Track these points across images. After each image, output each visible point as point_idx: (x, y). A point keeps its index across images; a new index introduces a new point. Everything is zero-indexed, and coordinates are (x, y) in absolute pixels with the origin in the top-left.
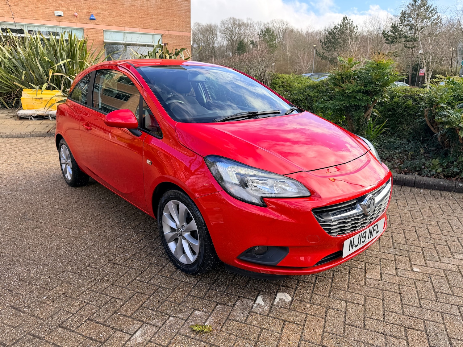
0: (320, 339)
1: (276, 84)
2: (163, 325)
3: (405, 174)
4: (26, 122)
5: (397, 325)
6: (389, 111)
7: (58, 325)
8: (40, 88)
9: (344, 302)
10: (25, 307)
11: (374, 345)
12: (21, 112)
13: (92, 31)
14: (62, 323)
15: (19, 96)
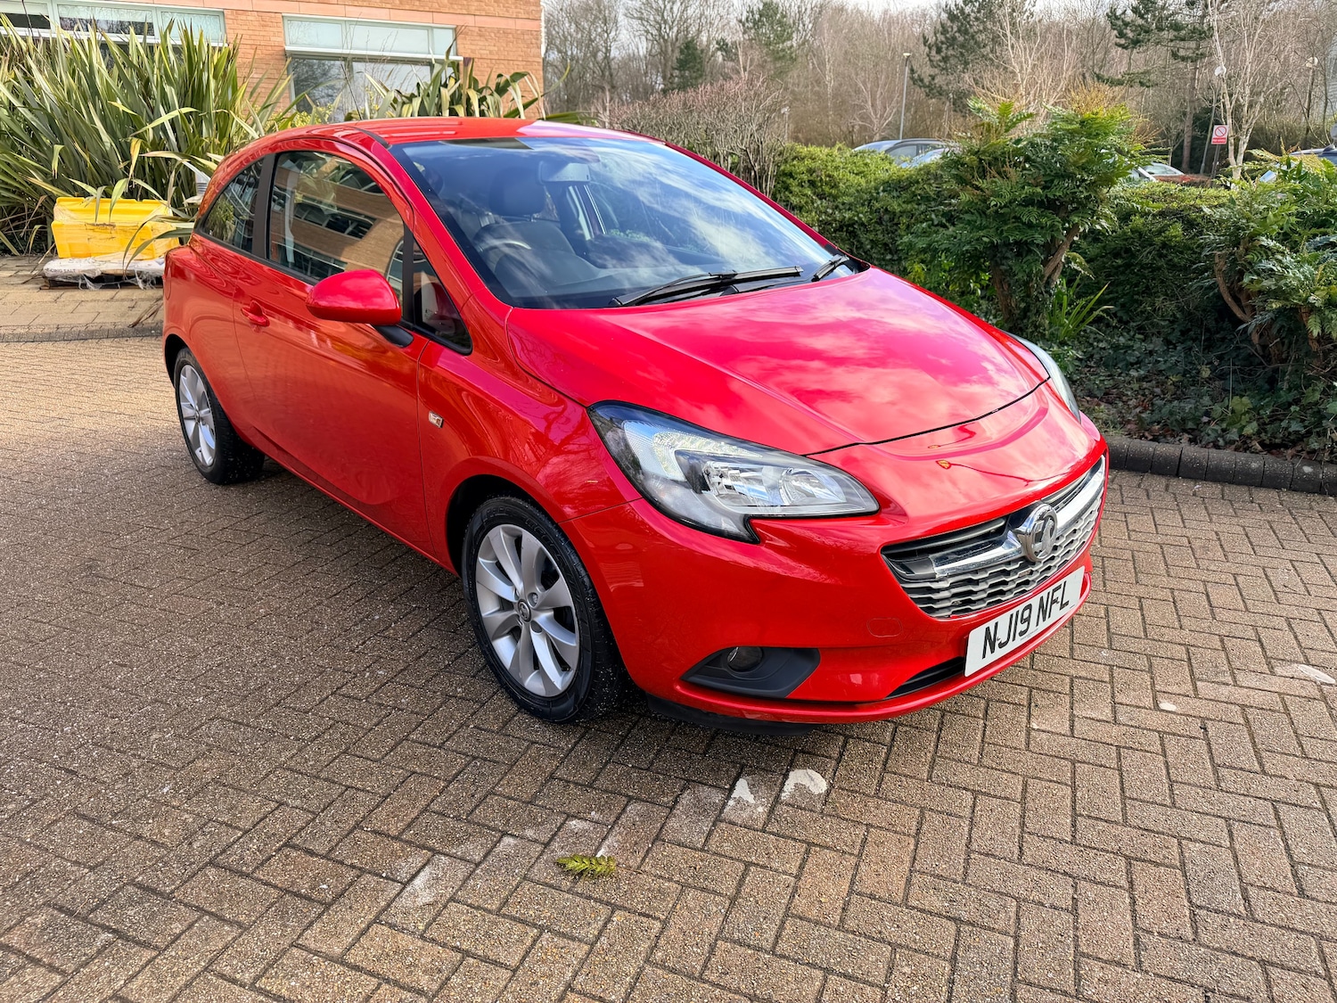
0: (901, 891)
1: (791, 175)
2: (485, 856)
3: (1155, 439)
4: (69, 295)
5: (1107, 852)
6: (1117, 255)
7: (207, 860)
8: (107, 195)
9: (969, 793)
10: (115, 815)
11: (1043, 905)
12: (55, 267)
13: (250, 18)
14: (217, 855)
15: (45, 217)
